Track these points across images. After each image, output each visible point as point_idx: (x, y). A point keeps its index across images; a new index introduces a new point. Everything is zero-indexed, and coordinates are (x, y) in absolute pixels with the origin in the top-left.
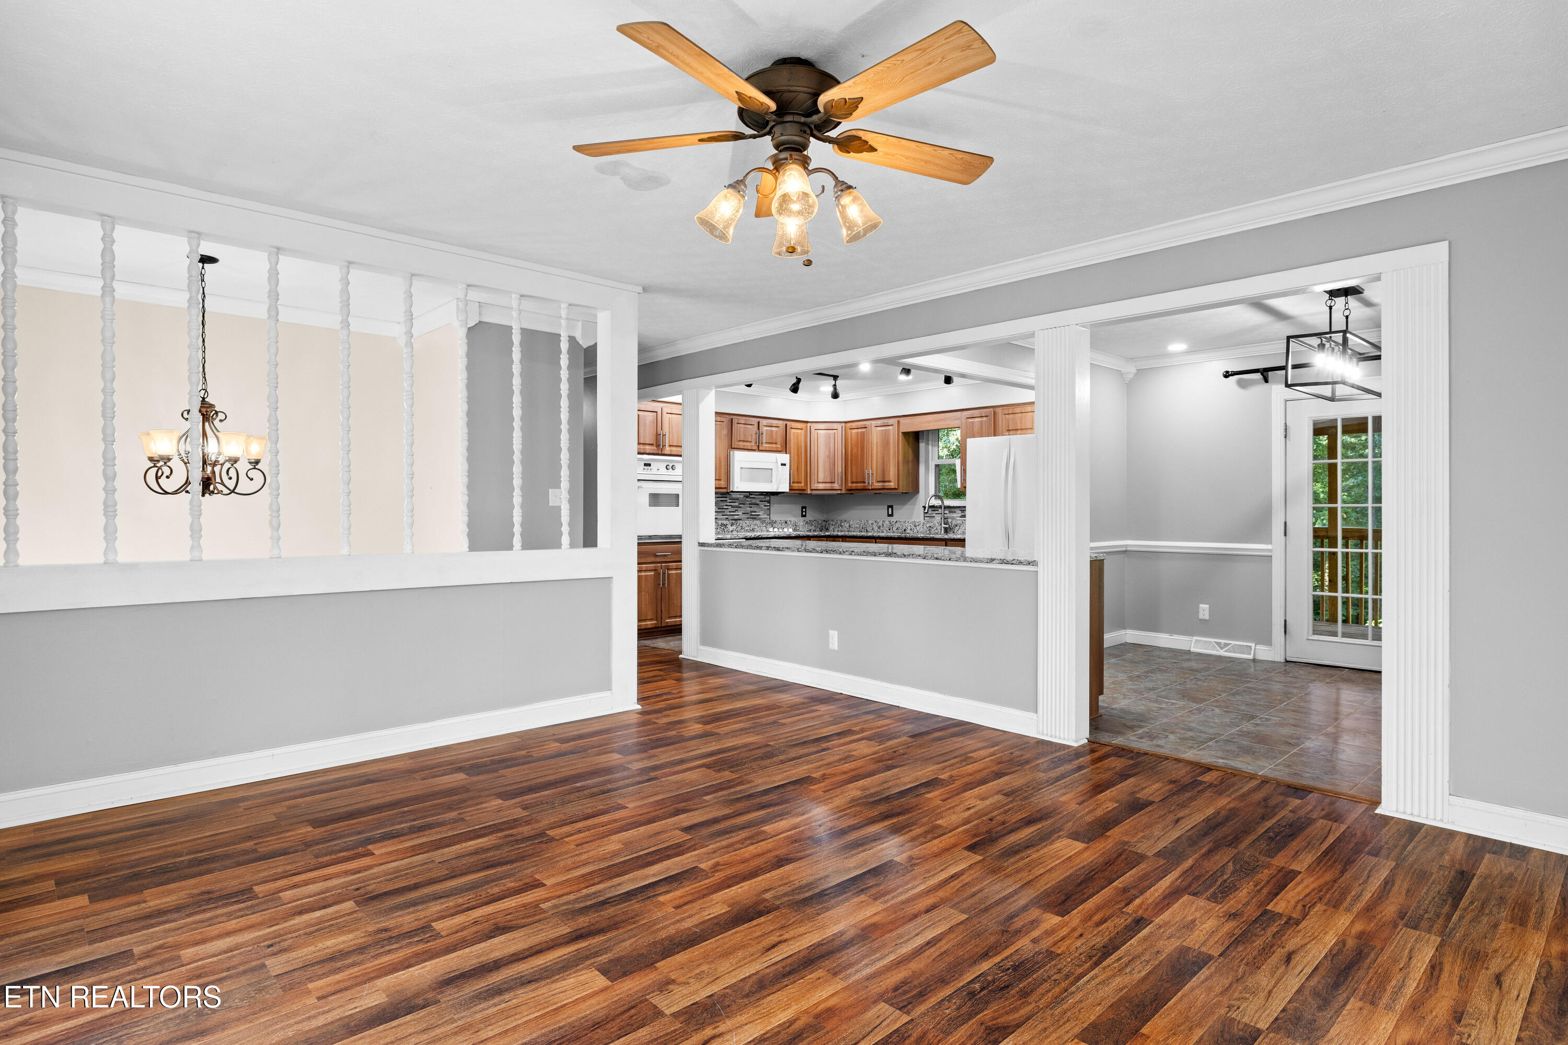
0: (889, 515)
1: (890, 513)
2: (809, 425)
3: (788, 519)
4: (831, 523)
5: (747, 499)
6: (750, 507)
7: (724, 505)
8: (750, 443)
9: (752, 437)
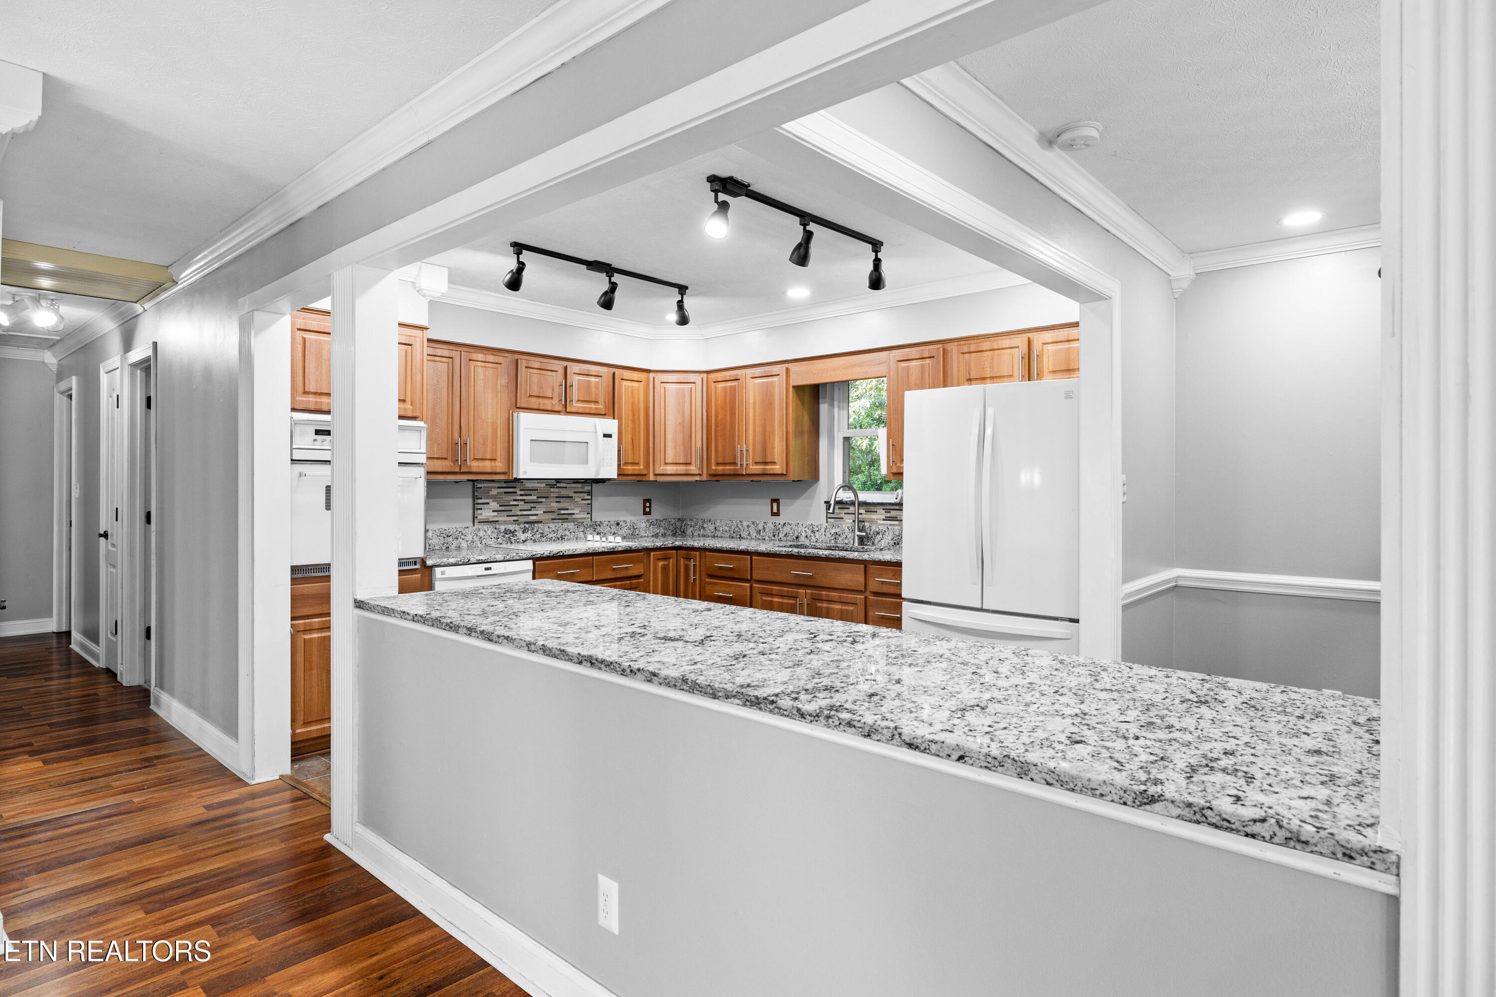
0: (773, 514)
1: (775, 510)
2: (652, 375)
3: (621, 519)
4: (689, 523)
5: (552, 490)
6: (557, 502)
7: (512, 501)
8: (551, 401)
9: (553, 390)
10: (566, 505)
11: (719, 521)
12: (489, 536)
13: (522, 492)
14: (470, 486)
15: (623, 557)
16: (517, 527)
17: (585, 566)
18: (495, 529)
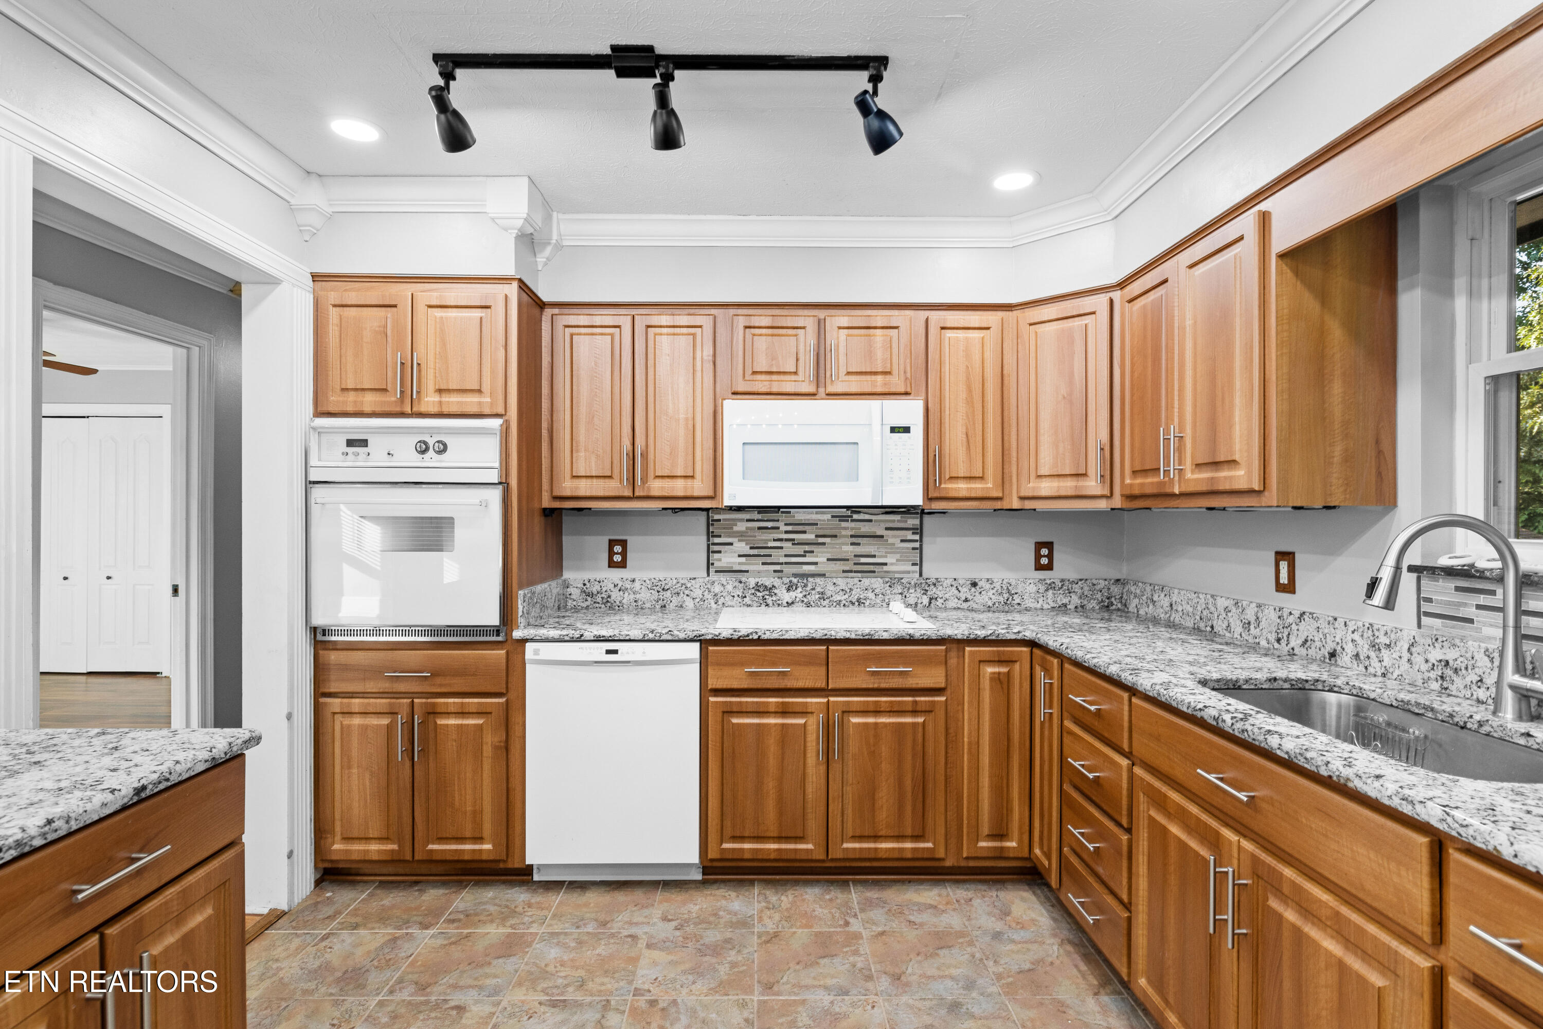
0: (1280, 588)
1: (1284, 579)
4: (1133, 589)
5: (844, 524)
6: (852, 544)
7: (770, 540)
8: (793, 377)
9: (797, 360)
10: (871, 550)
12: (729, 593)
13: (790, 528)
14: (702, 517)
15: (897, 652)
16: (777, 582)
17: (810, 661)
18: (741, 582)
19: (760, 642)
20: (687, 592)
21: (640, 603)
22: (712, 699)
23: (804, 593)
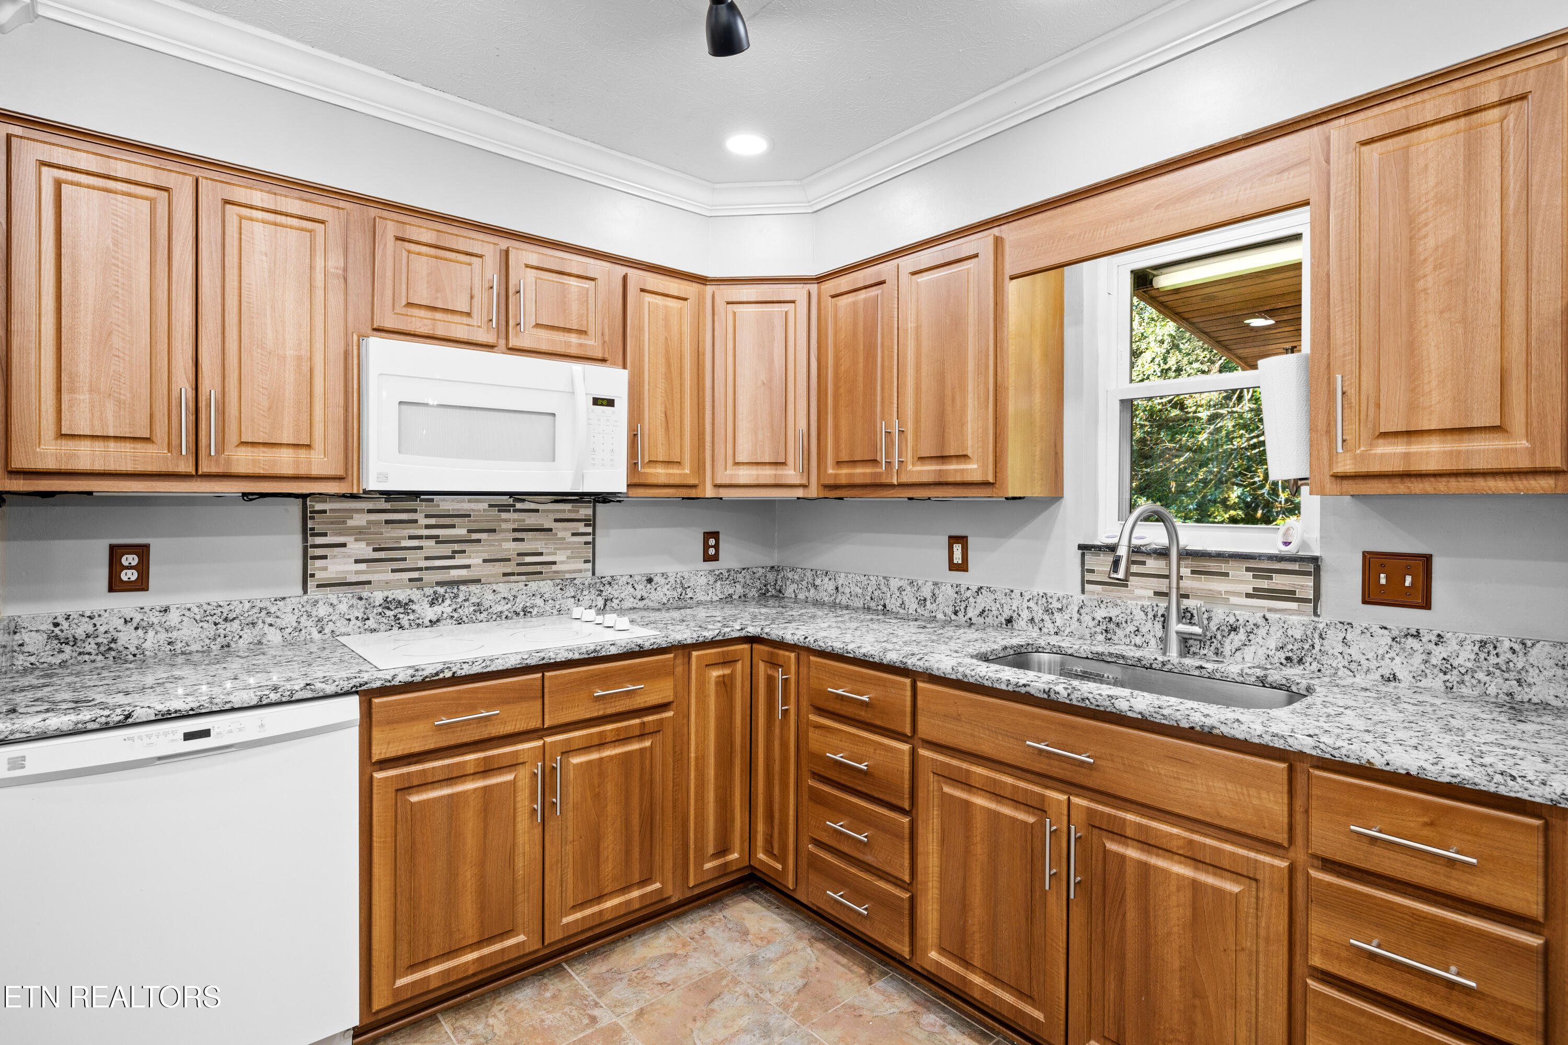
0: (953, 567)
1: (958, 558)
2: (709, 289)
3: (654, 569)
4: (790, 575)
5: (504, 515)
6: (515, 540)
7: (404, 538)
8: (465, 320)
9: (472, 297)
10: (537, 546)
11: (843, 575)
12: (342, 615)
13: (432, 521)
14: (295, 507)
15: (624, 668)
16: (415, 594)
17: (521, 695)
18: (361, 599)
19: (456, 680)
20: (269, 620)
21: (178, 646)
22: (378, 775)
23: (454, 606)
